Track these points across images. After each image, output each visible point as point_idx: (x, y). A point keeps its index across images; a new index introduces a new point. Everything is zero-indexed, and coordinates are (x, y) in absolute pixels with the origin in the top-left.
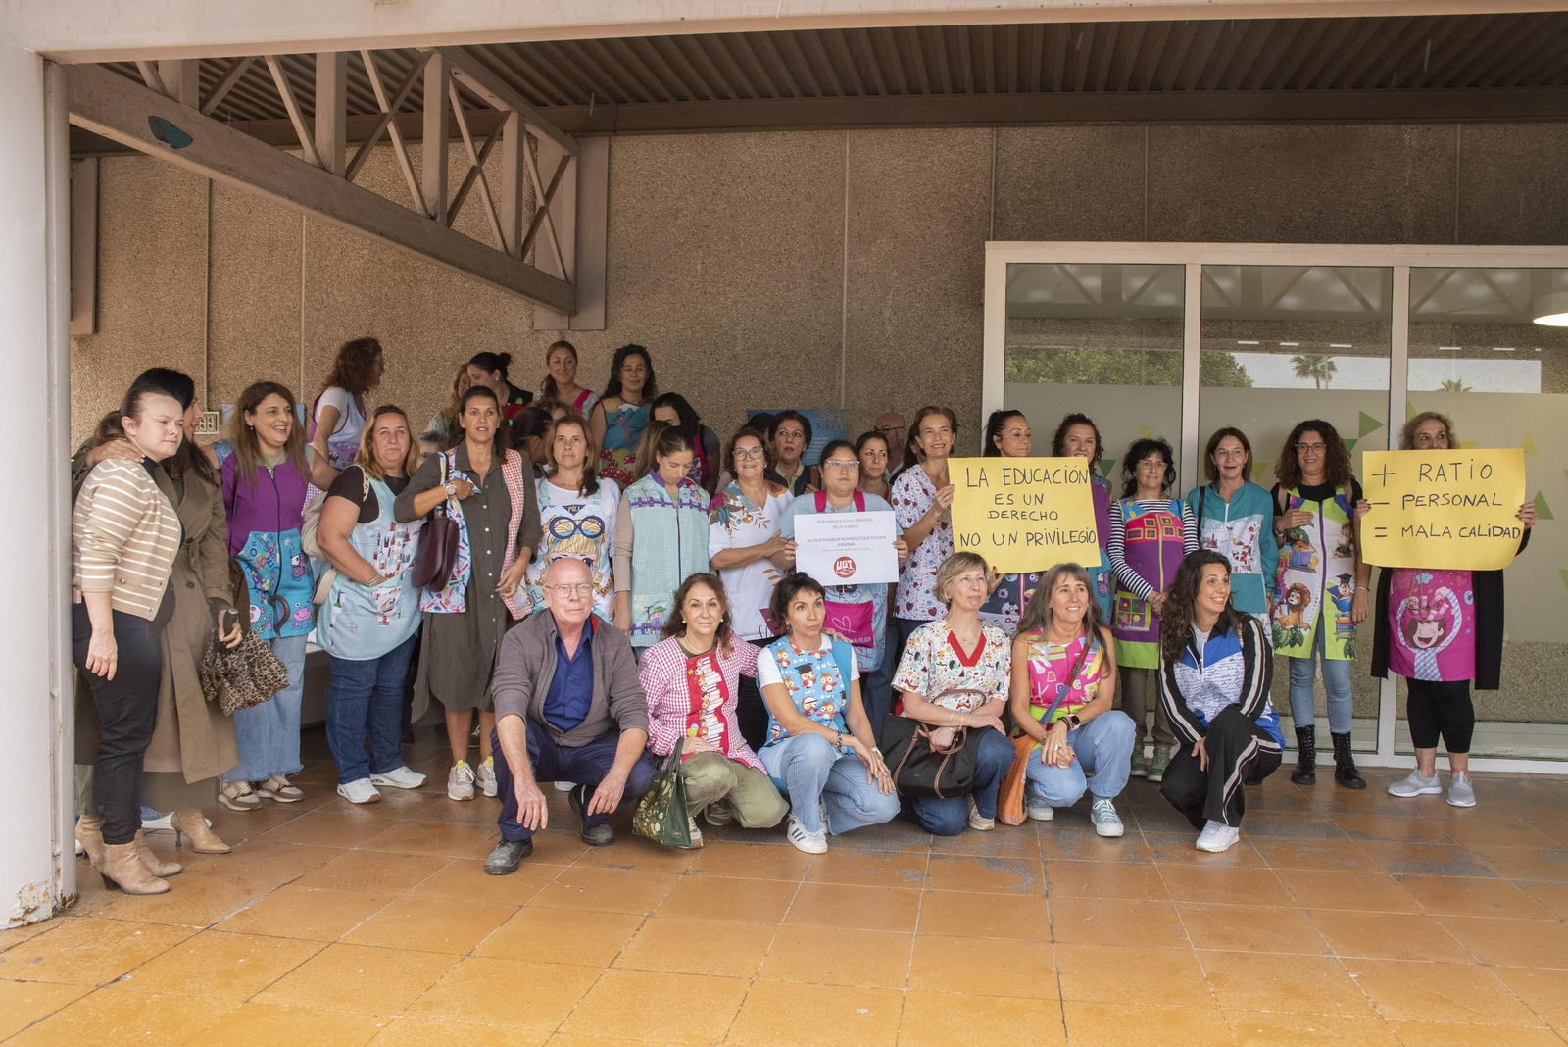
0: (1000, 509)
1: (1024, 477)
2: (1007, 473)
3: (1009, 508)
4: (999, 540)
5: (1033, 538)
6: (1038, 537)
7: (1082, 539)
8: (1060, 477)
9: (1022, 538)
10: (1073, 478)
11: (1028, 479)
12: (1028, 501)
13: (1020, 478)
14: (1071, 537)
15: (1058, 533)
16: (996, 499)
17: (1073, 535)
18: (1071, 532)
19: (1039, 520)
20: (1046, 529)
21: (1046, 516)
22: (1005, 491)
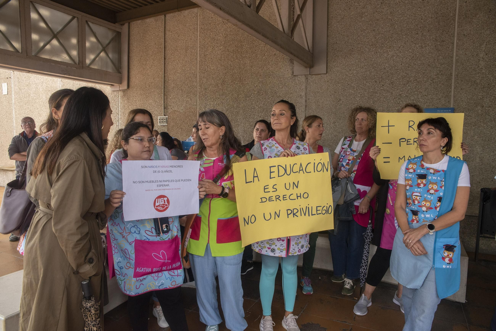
0: (267, 195)
1: (286, 171)
2: (272, 169)
3: (273, 194)
4: (268, 217)
5: (292, 213)
6: (295, 211)
7: (324, 212)
8: (310, 168)
9: (283, 214)
10: (319, 169)
11: (288, 172)
12: (288, 187)
13: (282, 171)
14: (317, 211)
15: (308, 207)
16: (265, 189)
17: (318, 208)
18: (317, 207)
19: (295, 199)
20: (300, 206)
21: (300, 196)
22: (271, 183)
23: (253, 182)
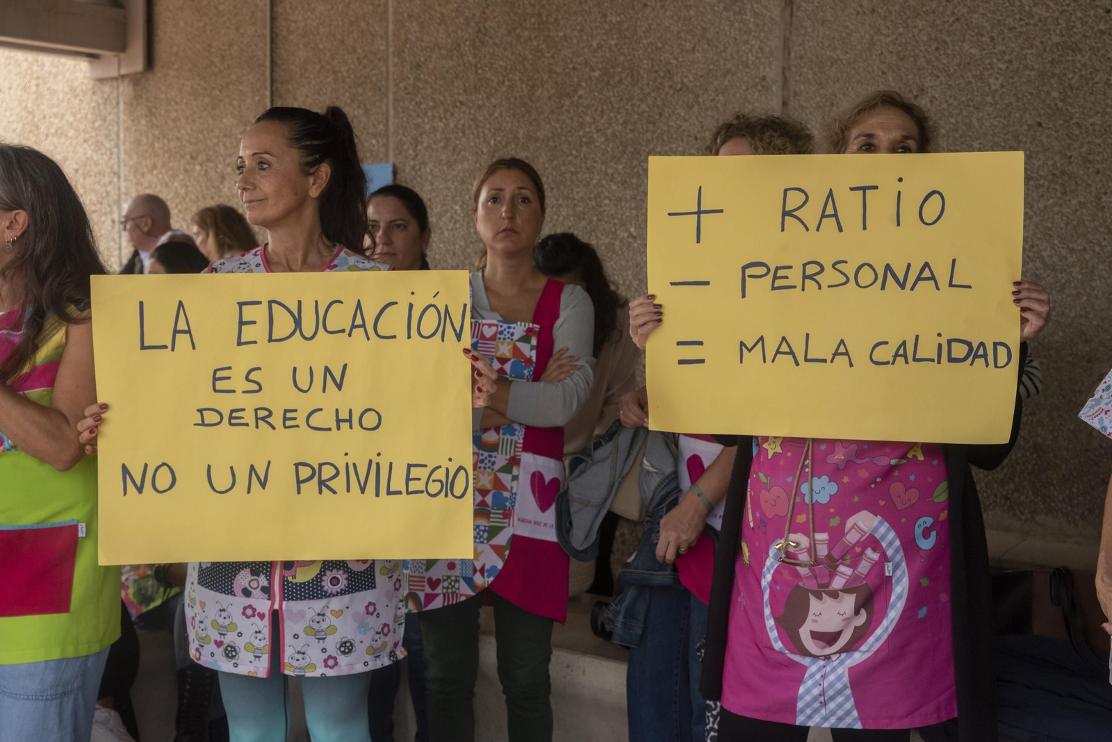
0: (226, 404)
1: (298, 322)
2: (249, 313)
3: (249, 403)
4: (222, 481)
5: (315, 476)
6: (327, 472)
7: (434, 487)
8: (394, 321)
9: (282, 477)
10: (428, 328)
11: (308, 328)
12: (303, 382)
13: (284, 324)
14: (408, 479)
15: (378, 464)
16: (215, 379)
17: (415, 472)
18: (409, 466)
19: (330, 429)
20: (346, 454)
21: (350, 421)
22: (242, 360)
23: (173, 349)
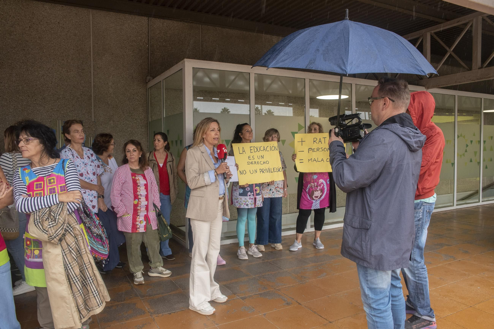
0: (250, 161)
2: (251, 149)
3: (253, 161)
4: (252, 172)
5: (262, 171)
6: (263, 170)
7: (277, 171)
8: (268, 149)
9: (258, 171)
10: (273, 149)
11: (258, 150)
12: (259, 158)
13: (256, 150)
14: (274, 170)
15: (269, 168)
16: (249, 158)
18: (273, 168)
19: (263, 164)
20: (265, 167)
21: (265, 163)
22: (251, 155)
